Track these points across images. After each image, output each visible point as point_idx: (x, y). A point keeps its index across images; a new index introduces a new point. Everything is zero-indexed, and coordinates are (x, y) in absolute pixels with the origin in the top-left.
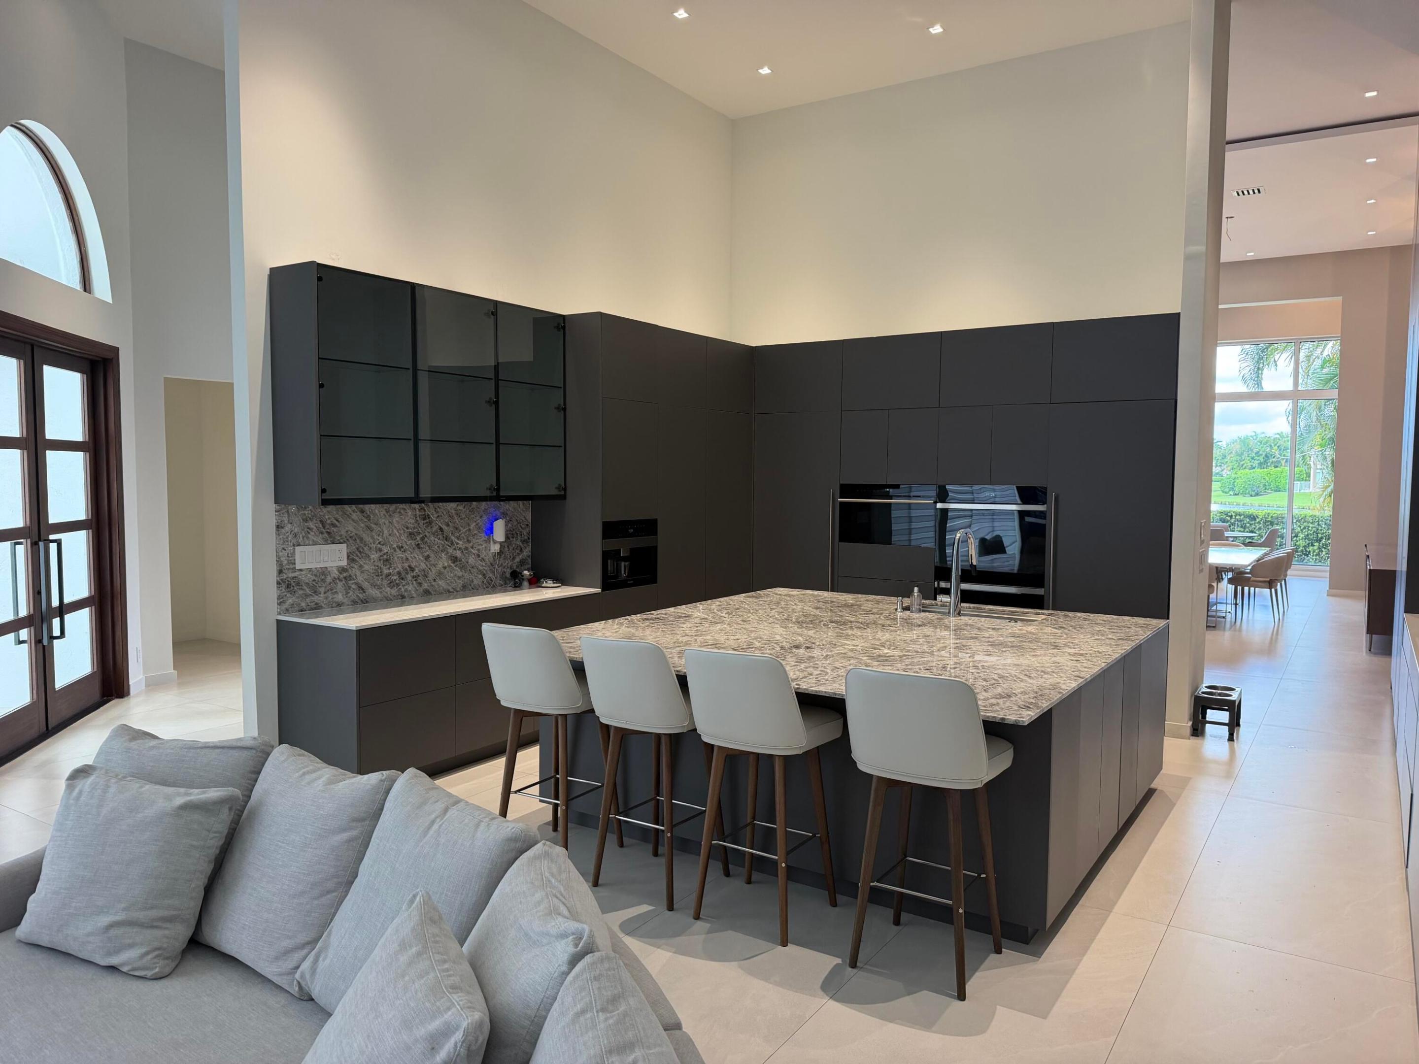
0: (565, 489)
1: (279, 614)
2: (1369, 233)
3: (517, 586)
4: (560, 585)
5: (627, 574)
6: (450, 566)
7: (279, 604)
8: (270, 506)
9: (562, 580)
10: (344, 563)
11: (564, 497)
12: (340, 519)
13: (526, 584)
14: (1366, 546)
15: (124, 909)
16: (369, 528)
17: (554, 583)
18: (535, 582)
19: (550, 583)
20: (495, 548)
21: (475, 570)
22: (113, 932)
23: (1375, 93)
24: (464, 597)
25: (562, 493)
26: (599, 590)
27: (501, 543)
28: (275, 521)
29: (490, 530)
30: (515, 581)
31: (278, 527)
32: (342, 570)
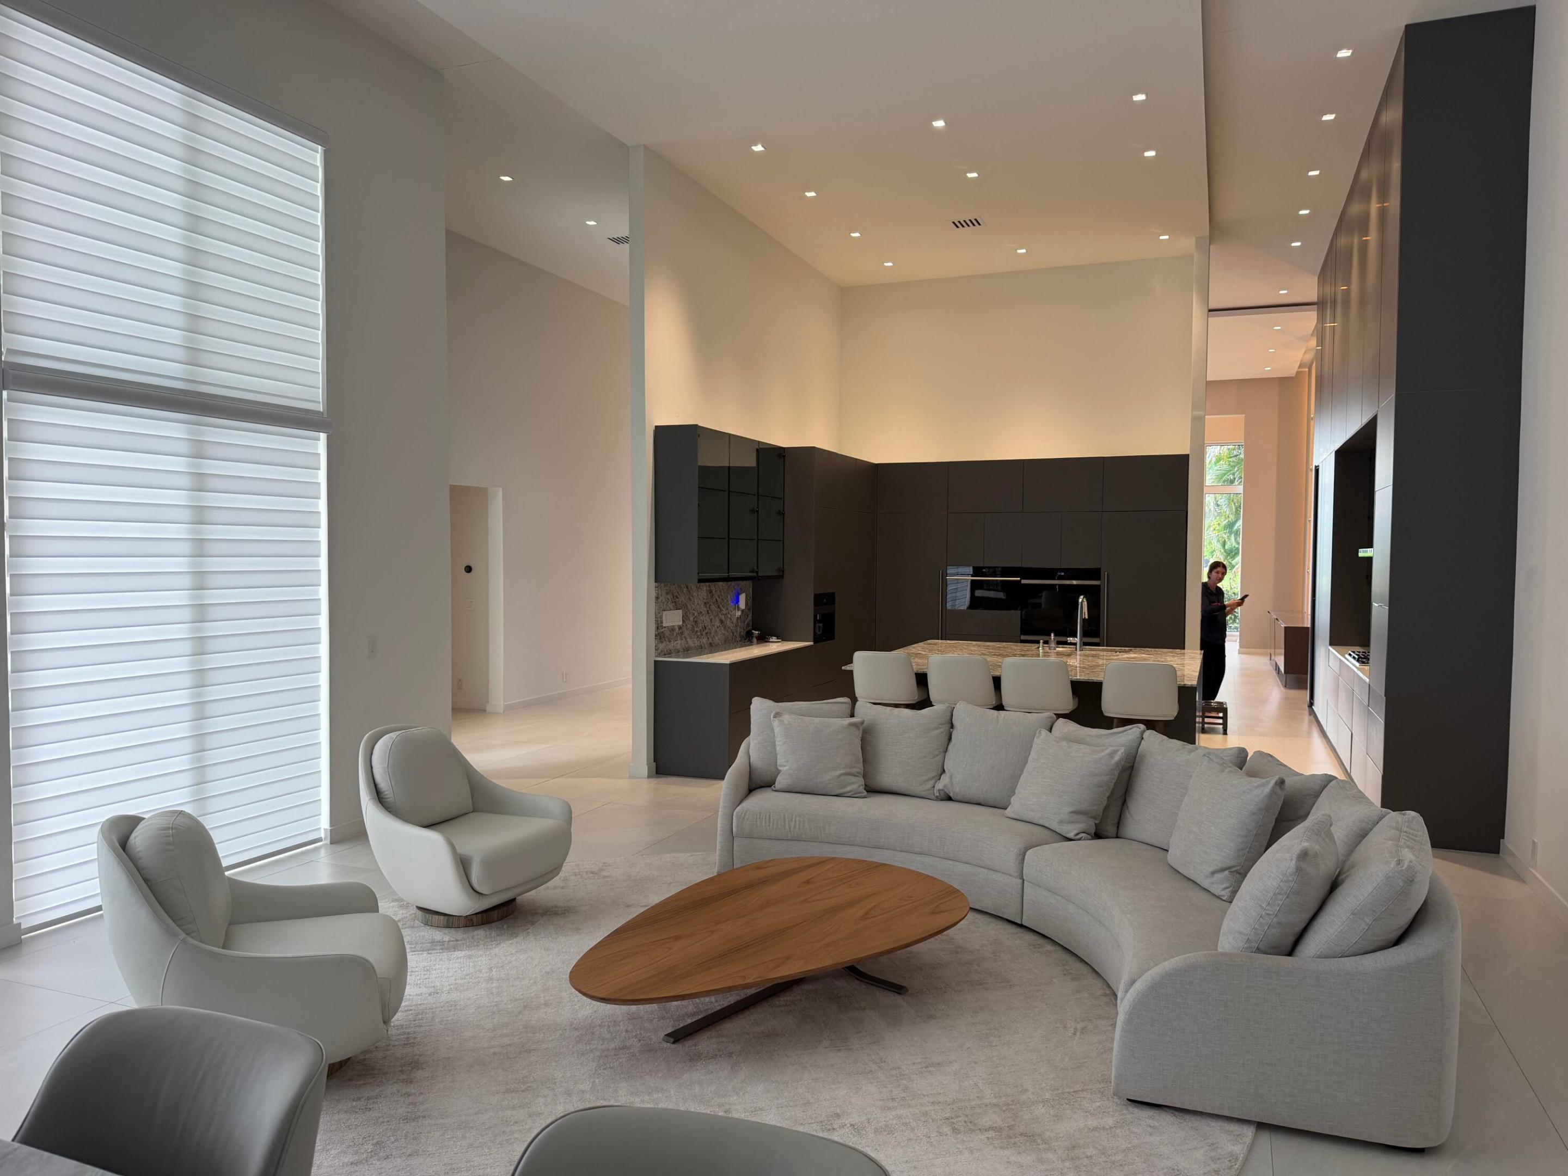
0: (783, 571)
1: (656, 656)
2: (1266, 369)
3: (750, 643)
4: (780, 640)
5: (821, 632)
6: (720, 626)
7: (656, 650)
8: (653, 584)
9: (783, 638)
10: (681, 623)
11: (782, 577)
12: (680, 593)
13: (755, 640)
14: (1269, 612)
15: (844, 768)
16: (690, 598)
17: (777, 639)
18: (763, 639)
19: (774, 639)
20: (739, 613)
21: (729, 630)
22: (843, 777)
23: (1285, 292)
24: (725, 650)
25: (781, 574)
26: (812, 643)
27: (743, 611)
28: (654, 593)
29: (737, 601)
30: (747, 639)
31: (657, 598)
32: (680, 628)
